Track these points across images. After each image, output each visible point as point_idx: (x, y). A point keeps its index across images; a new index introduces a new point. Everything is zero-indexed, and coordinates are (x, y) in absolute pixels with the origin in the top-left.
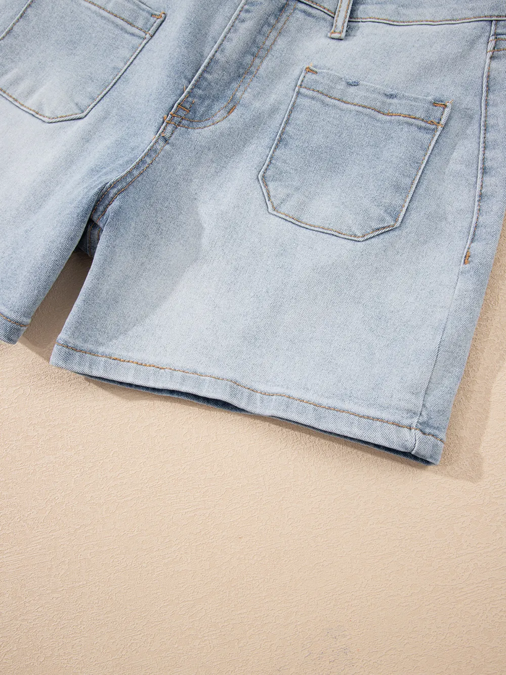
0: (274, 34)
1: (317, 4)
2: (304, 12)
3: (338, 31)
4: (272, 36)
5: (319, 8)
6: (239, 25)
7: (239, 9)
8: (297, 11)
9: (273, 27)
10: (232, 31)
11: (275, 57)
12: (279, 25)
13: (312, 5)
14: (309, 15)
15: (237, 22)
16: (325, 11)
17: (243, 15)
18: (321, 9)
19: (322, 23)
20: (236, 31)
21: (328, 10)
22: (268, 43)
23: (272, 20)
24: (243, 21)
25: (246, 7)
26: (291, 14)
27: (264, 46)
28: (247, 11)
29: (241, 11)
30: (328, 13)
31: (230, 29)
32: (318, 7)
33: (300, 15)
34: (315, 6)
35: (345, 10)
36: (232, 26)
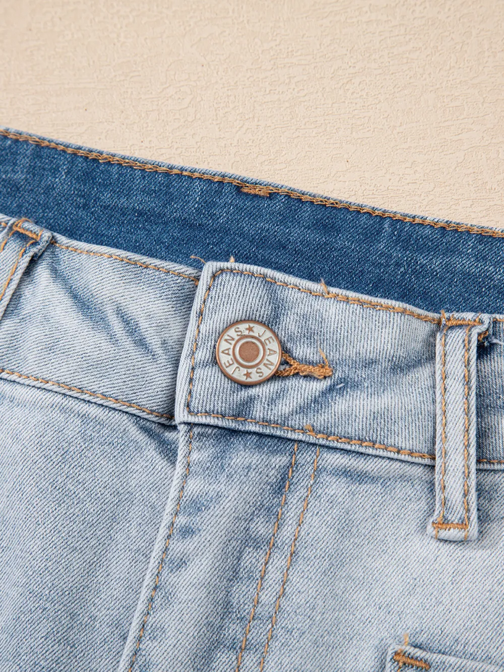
0: (278, 561)
1: (374, 443)
2: (346, 473)
3: (454, 518)
4: (274, 575)
5: (385, 454)
6: (173, 579)
7: (163, 531)
8: (324, 477)
9: (270, 544)
10: (157, 602)
11: (296, 634)
12: (287, 532)
13: (362, 450)
14: (360, 477)
15: (165, 573)
16: (402, 457)
17: (178, 547)
18: (392, 455)
19: (402, 491)
20: (168, 598)
21: (411, 453)
22: (267, 597)
23: (261, 528)
24: (182, 563)
25: (181, 520)
26: (310, 489)
27: (259, 610)
28: (187, 532)
29: (169, 537)
30: (413, 460)
31: (151, 599)
32: (381, 453)
33: (336, 487)
34: (370, 451)
35: (461, 447)
36: (155, 588)
